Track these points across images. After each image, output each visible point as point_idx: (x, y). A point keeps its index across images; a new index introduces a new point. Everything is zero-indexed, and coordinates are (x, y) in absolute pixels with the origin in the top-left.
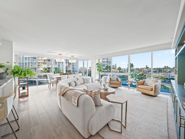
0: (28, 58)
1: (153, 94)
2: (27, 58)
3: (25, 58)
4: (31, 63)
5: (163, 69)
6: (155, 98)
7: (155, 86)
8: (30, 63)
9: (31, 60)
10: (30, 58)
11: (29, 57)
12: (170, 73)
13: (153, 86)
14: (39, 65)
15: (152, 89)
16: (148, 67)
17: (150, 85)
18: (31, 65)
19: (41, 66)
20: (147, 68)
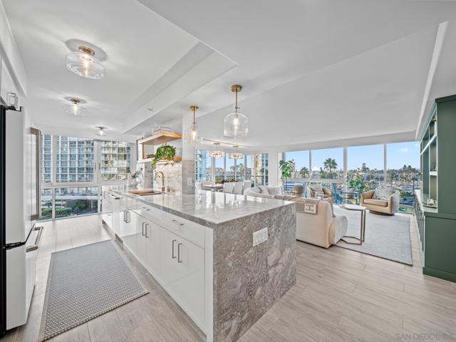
0: (79, 142)
1: (389, 212)
2: (75, 142)
3: (71, 143)
4: (87, 155)
5: (401, 171)
6: (392, 217)
7: (392, 198)
8: (83, 156)
9: (87, 148)
10: (83, 143)
11: (80, 140)
12: (416, 182)
13: (389, 200)
14: (106, 162)
15: (387, 203)
16: (367, 167)
17: (383, 198)
18: (87, 162)
19: (112, 162)
20: (365, 169)
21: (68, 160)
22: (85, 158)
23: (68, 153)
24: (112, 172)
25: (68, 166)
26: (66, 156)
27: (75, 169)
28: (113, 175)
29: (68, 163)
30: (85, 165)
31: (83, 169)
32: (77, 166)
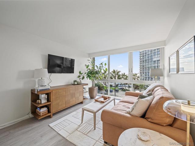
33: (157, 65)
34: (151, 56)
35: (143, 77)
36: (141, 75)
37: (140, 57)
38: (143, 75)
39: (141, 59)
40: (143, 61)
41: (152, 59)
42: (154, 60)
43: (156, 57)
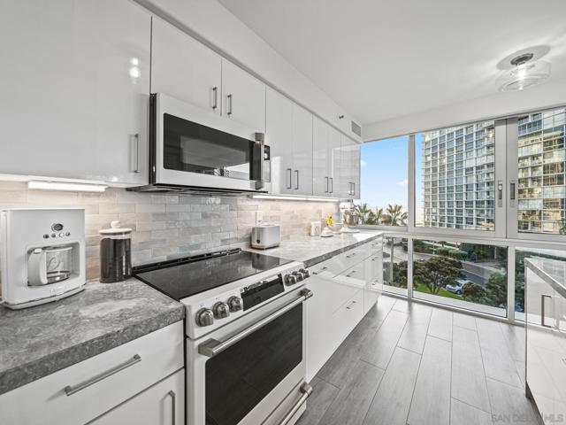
21: (464, 191)
22: (486, 188)
23: (464, 182)
24: (531, 208)
25: (464, 199)
26: (462, 187)
27: (472, 203)
28: (533, 212)
29: (464, 195)
30: (485, 197)
31: (483, 202)
32: (475, 199)
33: (474, 182)
34: (460, 154)
35: (434, 218)
36: (428, 210)
37: (426, 156)
38: (434, 211)
39: (427, 163)
40: (435, 170)
41: (460, 162)
42: (467, 164)
43: (475, 156)
